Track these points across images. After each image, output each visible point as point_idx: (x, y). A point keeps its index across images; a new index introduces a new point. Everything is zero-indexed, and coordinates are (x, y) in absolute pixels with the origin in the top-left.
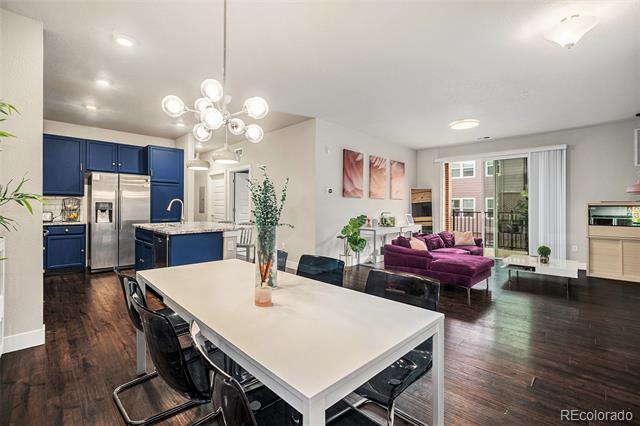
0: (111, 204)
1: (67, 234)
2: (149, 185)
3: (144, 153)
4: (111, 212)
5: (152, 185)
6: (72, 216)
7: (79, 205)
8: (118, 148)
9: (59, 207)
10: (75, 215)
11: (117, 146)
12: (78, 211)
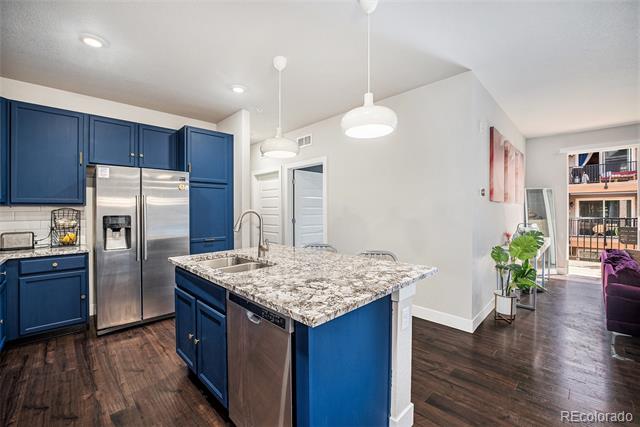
0: (128, 218)
1: (55, 270)
2: (188, 187)
3: (179, 138)
4: (128, 231)
5: (191, 187)
6: (66, 239)
7: (78, 218)
8: (138, 132)
9: (47, 224)
10: (72, 235)
11: (138, 129)
12: (76, 229)
